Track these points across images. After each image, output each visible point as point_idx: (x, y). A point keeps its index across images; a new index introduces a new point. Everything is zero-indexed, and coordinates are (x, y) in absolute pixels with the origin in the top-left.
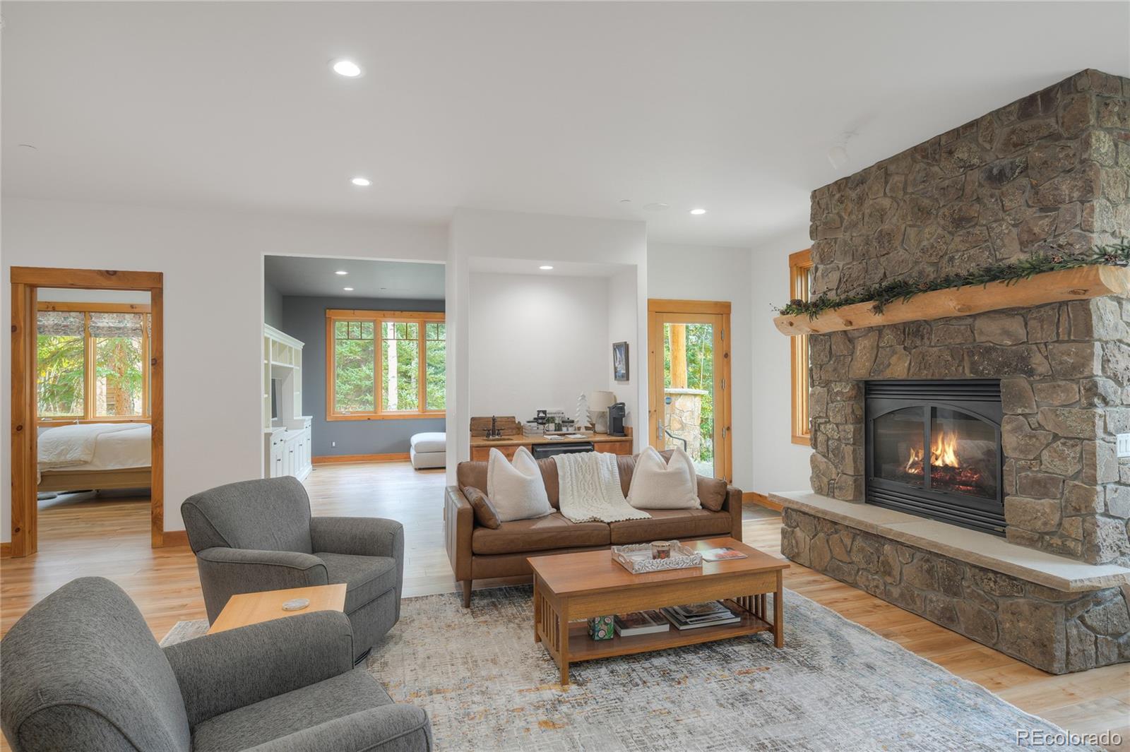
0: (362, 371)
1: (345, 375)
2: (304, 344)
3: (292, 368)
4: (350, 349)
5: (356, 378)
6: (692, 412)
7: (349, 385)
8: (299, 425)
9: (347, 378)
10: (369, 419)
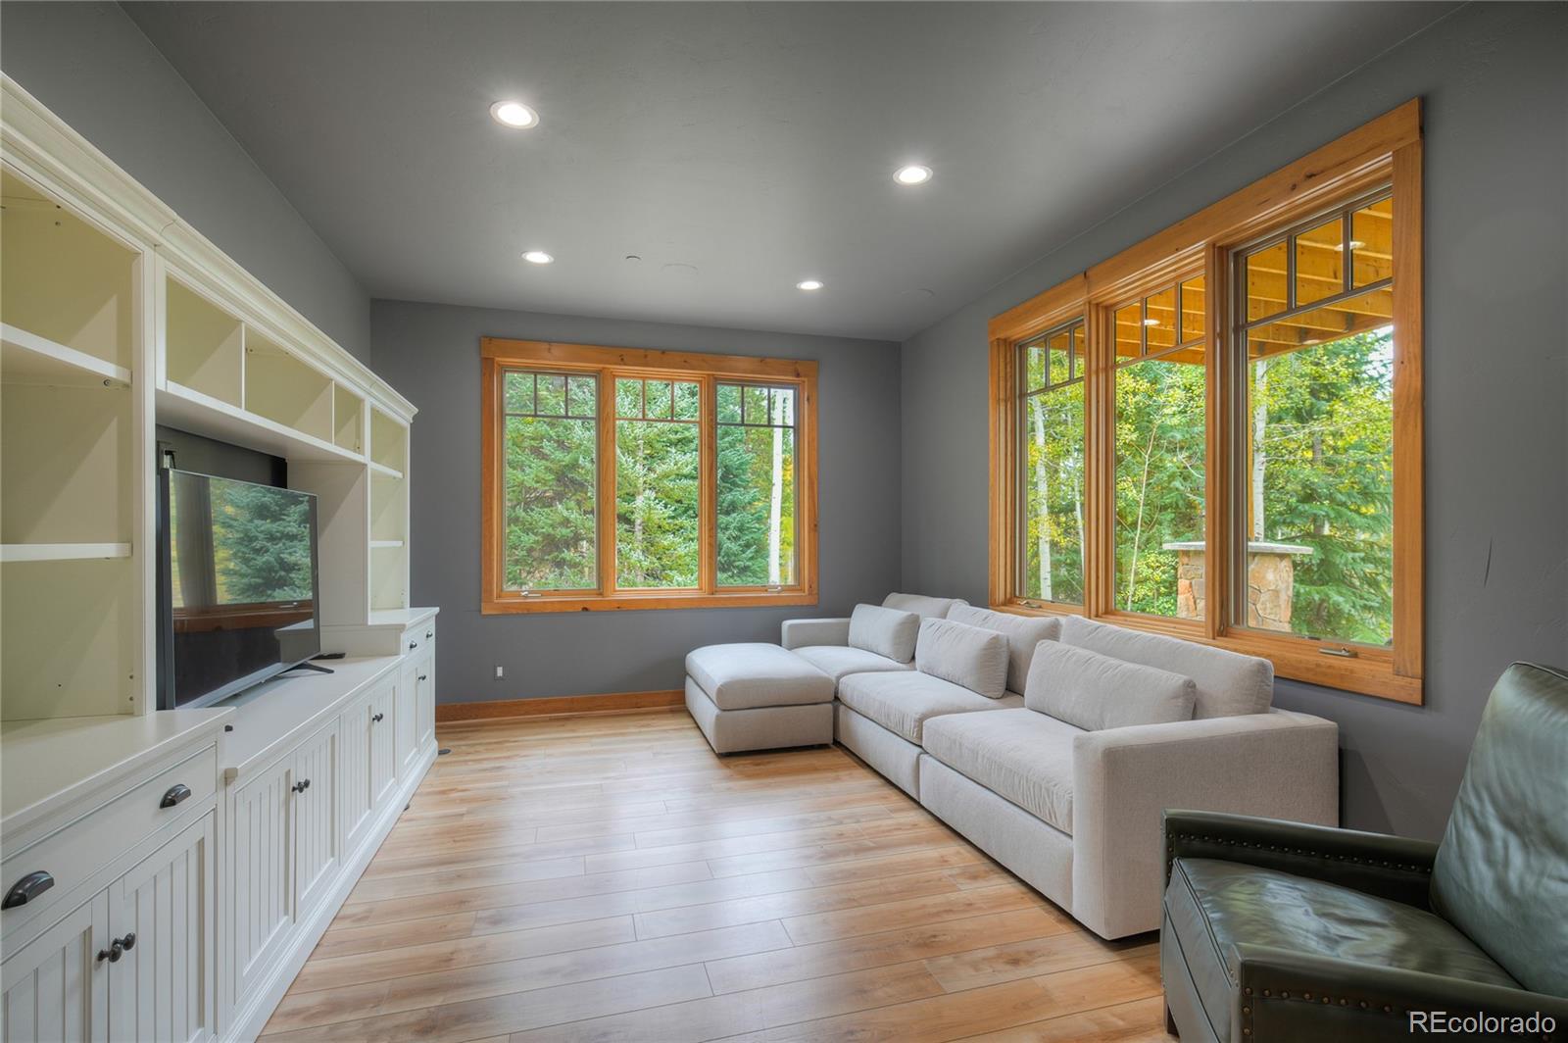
0: (556, 511)
1: (529, 519)
2: (416, 410)
3: (364, 465)
4: (536, 476)
5: (546, 524)
6: (1276, 592)
7: (536, 534)
8: (384, 643)
9: (531, 524)
10: (585, 609)
